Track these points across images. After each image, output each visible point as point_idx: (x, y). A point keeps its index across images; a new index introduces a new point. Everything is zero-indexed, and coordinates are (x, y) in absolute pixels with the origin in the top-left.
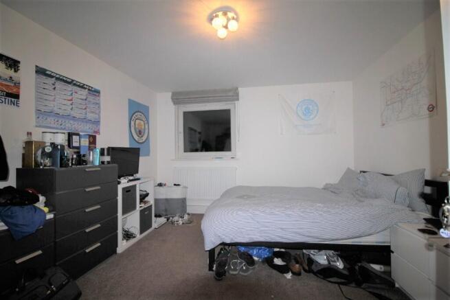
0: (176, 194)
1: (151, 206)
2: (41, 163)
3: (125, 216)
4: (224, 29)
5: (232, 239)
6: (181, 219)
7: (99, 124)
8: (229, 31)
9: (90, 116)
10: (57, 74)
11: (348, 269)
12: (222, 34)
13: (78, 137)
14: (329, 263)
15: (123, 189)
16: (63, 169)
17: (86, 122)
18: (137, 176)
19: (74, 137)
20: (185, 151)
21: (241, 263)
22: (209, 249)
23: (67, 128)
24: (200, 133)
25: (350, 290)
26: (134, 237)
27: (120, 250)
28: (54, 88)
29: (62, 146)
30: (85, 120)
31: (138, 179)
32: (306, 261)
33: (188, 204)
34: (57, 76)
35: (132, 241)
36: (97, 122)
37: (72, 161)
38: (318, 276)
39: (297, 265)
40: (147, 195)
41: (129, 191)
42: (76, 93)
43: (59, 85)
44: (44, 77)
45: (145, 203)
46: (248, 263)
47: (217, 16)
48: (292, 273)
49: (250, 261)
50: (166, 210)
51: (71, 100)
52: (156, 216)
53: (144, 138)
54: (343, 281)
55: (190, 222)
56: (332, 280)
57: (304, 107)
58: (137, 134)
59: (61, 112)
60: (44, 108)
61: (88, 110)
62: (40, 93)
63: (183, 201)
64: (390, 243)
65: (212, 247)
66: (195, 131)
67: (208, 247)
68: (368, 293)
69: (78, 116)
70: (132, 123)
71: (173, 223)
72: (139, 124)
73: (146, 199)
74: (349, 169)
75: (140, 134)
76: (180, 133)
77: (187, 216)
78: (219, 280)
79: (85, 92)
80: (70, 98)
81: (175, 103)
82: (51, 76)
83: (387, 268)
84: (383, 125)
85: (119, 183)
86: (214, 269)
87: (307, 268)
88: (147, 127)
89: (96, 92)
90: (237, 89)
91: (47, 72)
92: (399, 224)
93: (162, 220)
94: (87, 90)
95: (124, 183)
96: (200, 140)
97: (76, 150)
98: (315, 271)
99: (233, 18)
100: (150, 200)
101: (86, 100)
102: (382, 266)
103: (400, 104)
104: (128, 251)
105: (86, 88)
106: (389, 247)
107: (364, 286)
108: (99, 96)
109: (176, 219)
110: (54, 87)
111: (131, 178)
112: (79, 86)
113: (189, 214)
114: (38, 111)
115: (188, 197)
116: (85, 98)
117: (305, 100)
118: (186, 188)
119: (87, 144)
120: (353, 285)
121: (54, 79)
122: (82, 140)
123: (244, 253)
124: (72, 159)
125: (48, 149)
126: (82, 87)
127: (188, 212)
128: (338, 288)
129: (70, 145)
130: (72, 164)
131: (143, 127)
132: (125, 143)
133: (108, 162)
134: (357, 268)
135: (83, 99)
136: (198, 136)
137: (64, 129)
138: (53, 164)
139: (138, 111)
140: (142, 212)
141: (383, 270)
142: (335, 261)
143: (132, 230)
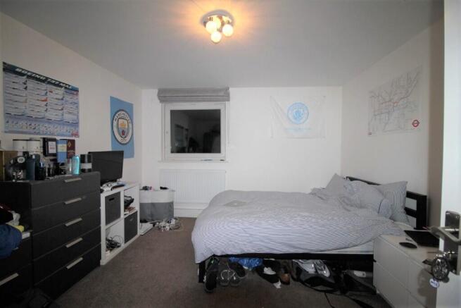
0: (162, 198)
1: (137, 212)
2: (14, 176)
3: (109, 226)
4: (218, 32)
5: (223, 252)
6: (167, 224)
7: (78, 126)
8: (223, 35)
9: (68, 117)
10: (29, 72)
11: (334, 277)
12: (216, 37)
13: (54, 143)
14: (316, 272)
15: (106, 198)
16: (39, 182)
17: (64, 124)
18: (121, 181)
19: (50, 143)
20: (172, 152)
21: (231, 273)
22: (199, 262)
23: (41, 132)
24: (187, 130)
25: (335, 298)
26: (119, 246)
27: (103, 262)
28: (26, 88)
29: (37, 156)
30: (62, 122)
31: (122, 186)
32: (295, 270)
33: (175, 207)
34: (29, 74)
35: (117, 251)
36: (76, 124)
37: (49, 172)
38: (306, 285)
39: (286, 275)
40: (132, 201)
41: (113, 199)
42: (51, 92)
43: (31, 84)
44: (14, 75)
45: (130, 209)
46: (238, 274)
47: (211, 19)
48: (282, 282)
49: (240, 271)
50: (152, 215)
51: (46, 100)
52: (141, 221)
53: (128, 139)
54: (329, 289)
55: (177, 227)
56: (319, 288)
57: (295, 111)
58: (119, 134)
59: (34, 115)
60: (14, 110)
61: (64, 110)
62: (9, 93)
63: (170, 205)
64: (373, 252)
65: (203, 259)
66: (182, 128)
67: (199, 260)
68: (351, 301)
69: (53, 117)
70: (115, 123)
71: (159, 229)
72: (123, 124)
73: (132, 205)
74: (336, 174)
75: (123, 134)
76: (167, 133)
77: (174, 220)
78: (210, 292)
79: (61, 91)
80: (44, 98)
81: (162, 101)
82: (21, 74)
83: (370, 275)
84: (370, 134)
85: (102, 191)
86: (205, 280)
87: (295, 277)
88: (130, 125)
89: (75, 91)
90: (228, 88)
91: (17, 70)
92: (383, 236)
93: (148, 226)
94: (63, 88)
95: (107, 190)
96: (187, 138)
97: (52, 158)
98: (304, 280)
99: (229, 23)
100: (136, 206)
101: (62, 99)
102: (364, 273)
103: (387, 116)
104: (113, 262)
105: (61, 87)
106: (372, 256)
107: (348, 294)
108: (77, 94)
109: (163, 224)
110: (25, 86)
111: (115, 184)
112: (54, 84)
113: (176, 219)
114: (7, 114)
115: (175, 201)
116: (61, 97)
117: (296, 104)
118: (173, 191)
119: (65, 150)
120: (338, 293)
121: (25, 77)
122: (59, 145)
123: (234, 264)
124: (49, 169)
125: (21, 160)
126: (58, 85)
127: (175, 216)
128: (324, 296)
129: (45, 152)
130: (49, 175)
131: (127, 127)
132: (107, 146)
133: (90, 170)
134: (342, 276)
135: (59, 99)
136: (185, 132)
137: (38, 133)
138: (28, 176)
139: (121, 111)
140: (126, 220)
141: (365, 276)
142: (322, 270)
143: (116, 239)
